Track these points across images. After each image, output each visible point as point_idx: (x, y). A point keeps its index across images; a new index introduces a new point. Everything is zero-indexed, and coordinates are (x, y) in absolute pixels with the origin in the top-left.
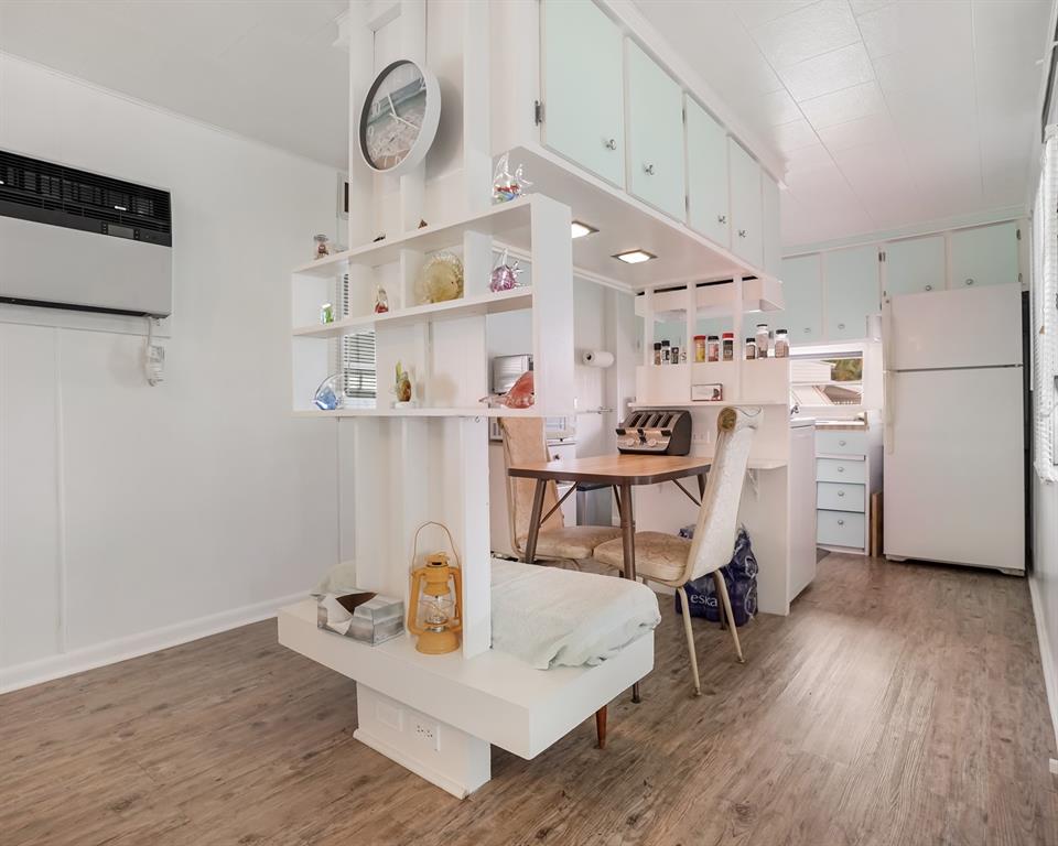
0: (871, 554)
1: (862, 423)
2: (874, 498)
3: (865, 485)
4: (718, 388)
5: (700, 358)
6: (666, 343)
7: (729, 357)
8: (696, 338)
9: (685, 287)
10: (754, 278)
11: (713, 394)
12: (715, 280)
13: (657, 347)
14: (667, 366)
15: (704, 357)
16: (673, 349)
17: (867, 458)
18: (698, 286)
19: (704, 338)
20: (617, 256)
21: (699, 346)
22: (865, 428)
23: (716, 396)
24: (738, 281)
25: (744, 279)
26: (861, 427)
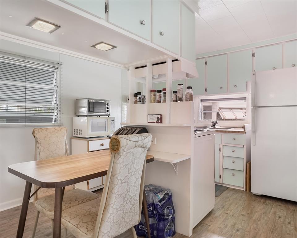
0: (246, 190)
1: (242, 130)
2: (248, 165)
3: (244, 158)
4: (159, 116)
5: (152, 101)
6: (140, 93)
7: (165, 101)
8: (152, 91)
9: (146, 66)
10: (177, 60)
11: (157, 120)
12: (160, 62)
13: (136, 95)
14: (140, 105)
15: (154, 101)
16: (142, 96)
17: (245, 146)
18: (153, 65)
19: (155, 91)
20: (94, 46)
21: (152, 95)
22: (244, 132)
23: (158, 120)
24: (169, 62)
25: (173, 61)
26: (242, 132)
